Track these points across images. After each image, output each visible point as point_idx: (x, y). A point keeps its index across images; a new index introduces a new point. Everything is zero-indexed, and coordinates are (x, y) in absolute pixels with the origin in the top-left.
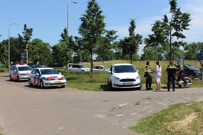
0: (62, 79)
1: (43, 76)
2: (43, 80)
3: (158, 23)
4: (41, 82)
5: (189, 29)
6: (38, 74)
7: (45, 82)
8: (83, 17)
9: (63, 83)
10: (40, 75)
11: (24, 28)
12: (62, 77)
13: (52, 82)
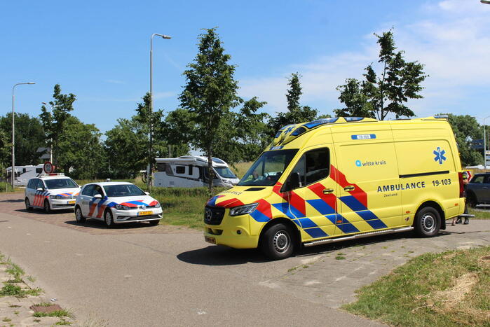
0: (153, 206)
1: (111, 200)
2: (113, 209)
3: (352, 85)
4: (108, 214)
5: (421, 97)
6: (99, 196)
7: (117, 212)
8: (192, 71)
9: (157, 216)
10: (104, 199)
11: (54, 93)
12: (153, 202)
13: (133, 212)
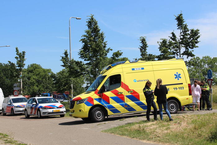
0: (61, 108)
1: (40, 105)
2: (41, 109)
3: (164, 42)
4: (39, 112)
5: (197, 47)
6: (35, 103)
7: (43, 111)
8: (85, 38)
9: (62, 112)
10: (37, 105)
12: (61, 105)
13: (50, 111)
